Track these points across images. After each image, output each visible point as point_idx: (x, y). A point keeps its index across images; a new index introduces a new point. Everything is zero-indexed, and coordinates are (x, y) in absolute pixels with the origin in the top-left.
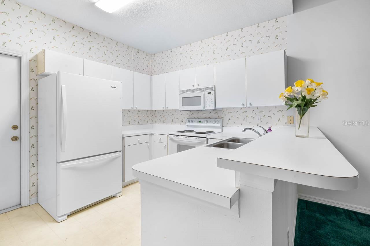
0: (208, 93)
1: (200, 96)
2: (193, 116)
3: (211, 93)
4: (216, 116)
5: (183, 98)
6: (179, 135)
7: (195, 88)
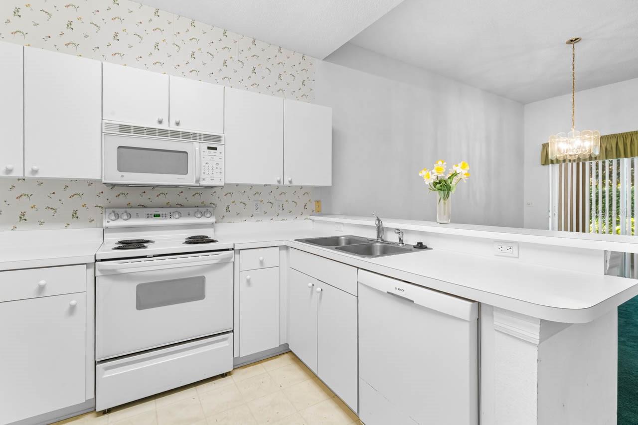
0: (209, 148)
1: (186, 153)
2: (122, 200)
3: (215, 149)
4: (197, 200)
5: (119, 147)
6: (145, 257)
7: (164, 126)
